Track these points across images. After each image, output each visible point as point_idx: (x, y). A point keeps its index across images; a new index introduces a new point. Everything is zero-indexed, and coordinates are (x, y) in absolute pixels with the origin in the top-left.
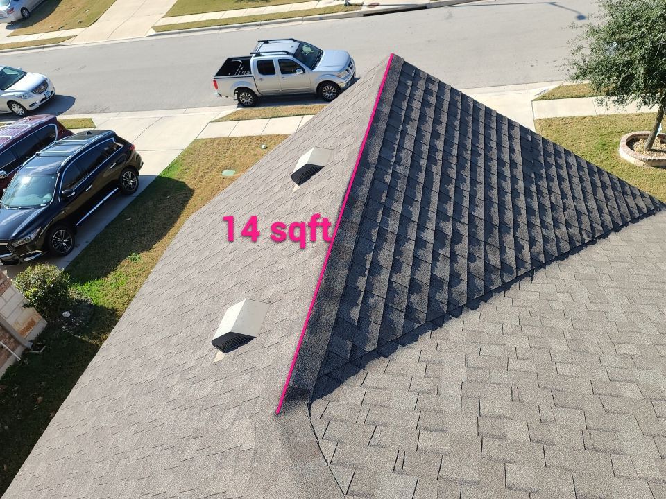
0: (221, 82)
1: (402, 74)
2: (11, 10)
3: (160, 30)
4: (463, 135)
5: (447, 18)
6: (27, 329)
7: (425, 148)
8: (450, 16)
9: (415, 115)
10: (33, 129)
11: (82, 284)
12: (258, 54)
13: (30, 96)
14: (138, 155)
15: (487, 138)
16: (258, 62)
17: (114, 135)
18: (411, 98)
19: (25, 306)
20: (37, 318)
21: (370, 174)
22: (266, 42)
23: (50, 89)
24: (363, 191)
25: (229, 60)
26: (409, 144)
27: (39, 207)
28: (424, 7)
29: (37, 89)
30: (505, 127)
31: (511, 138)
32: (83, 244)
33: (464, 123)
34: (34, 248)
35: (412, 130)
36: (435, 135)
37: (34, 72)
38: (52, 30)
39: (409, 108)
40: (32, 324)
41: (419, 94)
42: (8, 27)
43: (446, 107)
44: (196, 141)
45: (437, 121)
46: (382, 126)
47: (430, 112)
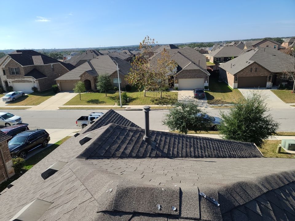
0: (78, 122)
1: (112, 112)
2: (10, 98)
3: (61, 109)
4: (120, 121)
6: (10, 173)
7: (112, 121)
9: (112, 117)
10: (20, 127)
11: (27, 166)
12: (91, 115)
13: (14, 122)
14: (49, 137)
15: (124, 122)
16: (91, 117)
17: (45, 130)
18: (112, 115)
19: (12, 166)
20: (14, 171)
21: (101, 121)
22: (94, 113)
23: (21, 121)
24: (99, 122)
25: (82, 117)
26: (109, 119)
27: (20, 145)
29: (17, 120)
30: (129, 122)
31: (129, 123)
32: (28, 158)
33: (121, 120)
34: (15, 155)
35: (110, 118)
36: (114, 119)
37: (17, 115)
38: (23, 105)
39: (111, 116)
40: (12, 172)
41: (114, 114)
42: (6, 103)
43: (118, 117)
44: (67, 137)
45: (115, 118)
46: (105, 117)
47: (115, 117)
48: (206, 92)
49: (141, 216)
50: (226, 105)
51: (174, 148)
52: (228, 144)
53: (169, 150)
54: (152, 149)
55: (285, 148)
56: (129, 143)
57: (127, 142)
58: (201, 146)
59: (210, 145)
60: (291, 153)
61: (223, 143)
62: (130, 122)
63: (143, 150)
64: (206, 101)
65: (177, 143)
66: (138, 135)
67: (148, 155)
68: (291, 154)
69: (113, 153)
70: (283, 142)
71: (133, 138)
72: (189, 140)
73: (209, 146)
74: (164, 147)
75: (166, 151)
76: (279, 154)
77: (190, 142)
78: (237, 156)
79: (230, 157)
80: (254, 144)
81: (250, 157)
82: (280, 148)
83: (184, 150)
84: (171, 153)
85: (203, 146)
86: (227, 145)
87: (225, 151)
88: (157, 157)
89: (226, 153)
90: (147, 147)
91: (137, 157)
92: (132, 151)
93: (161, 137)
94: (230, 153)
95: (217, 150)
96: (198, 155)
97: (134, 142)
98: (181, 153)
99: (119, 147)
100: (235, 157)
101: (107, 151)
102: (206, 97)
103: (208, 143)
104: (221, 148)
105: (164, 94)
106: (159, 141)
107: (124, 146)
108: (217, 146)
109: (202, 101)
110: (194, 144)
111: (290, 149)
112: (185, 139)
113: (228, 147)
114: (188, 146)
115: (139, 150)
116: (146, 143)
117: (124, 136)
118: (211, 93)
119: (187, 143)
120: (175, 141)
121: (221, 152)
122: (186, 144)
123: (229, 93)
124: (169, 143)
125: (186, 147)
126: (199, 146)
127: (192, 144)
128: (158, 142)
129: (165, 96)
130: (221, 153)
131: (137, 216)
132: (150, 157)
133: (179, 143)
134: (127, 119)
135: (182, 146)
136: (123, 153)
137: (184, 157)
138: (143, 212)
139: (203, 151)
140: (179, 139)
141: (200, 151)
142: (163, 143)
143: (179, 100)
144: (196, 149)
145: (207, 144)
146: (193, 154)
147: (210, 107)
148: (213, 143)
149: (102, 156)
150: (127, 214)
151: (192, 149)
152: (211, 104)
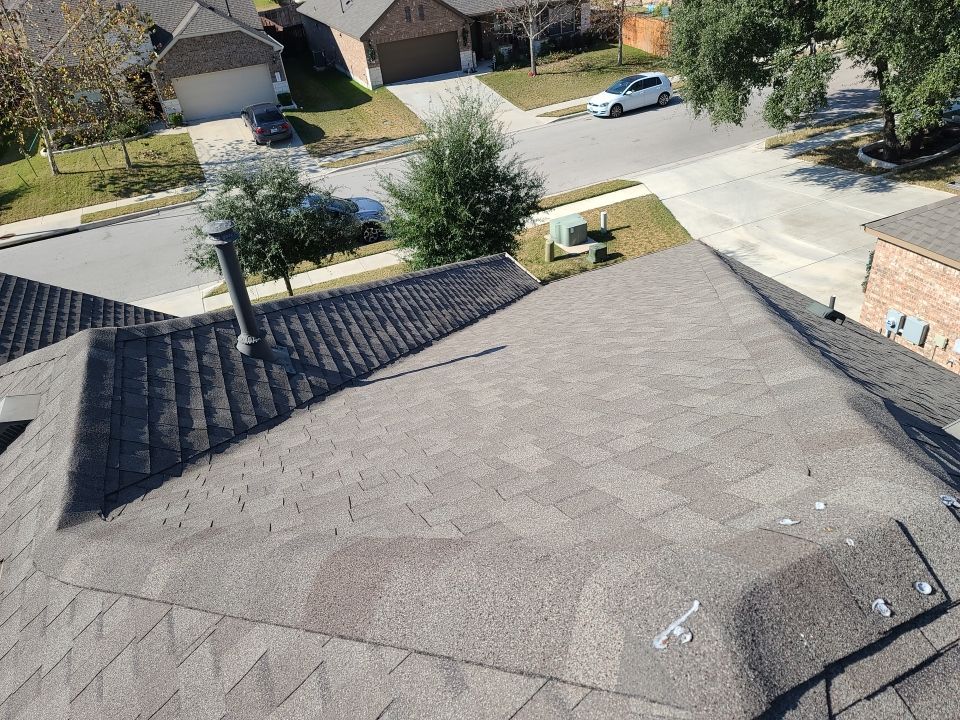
4: (26, 302)
5: (105, 238)
8: (109, 235)
15: (50, 303)
28: (76, 230)
30: (69, 295)
33: (28, 297)
48: (289, 114)
49: (847, 669)
50: (367, 149)
51: (344, 345)
52: (459, 278)
53: (337, 358)
54: (290, 376)
55: (560, 243)
56: (206, 387)
57: (196, 382)
58: (404, 309)
59: (422, 297)
60: (578, 252)
61: (446, 281)
62: (74, 293)
63: (264, 392)
64: (303, 148)
65: (341, 325)
66: (214, 342)
67: (292, 403)
68: (578, 255)
69: (178, 444)
70: (553, 229)
71: (205, 359)
72: (365, 303)
73: (422, 303)
74: (319, 357)
75: (330, 365)
76: (553, 264)
77: (374, 309)
78: (495, 306)
79: (484, 315)
80: (507, 255)
81: (520, 297)
82: (552, 246)
83: (375, 341)
84: (348, 365)
85: (409, 308)
86: (458, 280)
87: (465, 304)
88: (320, 396)
89: (469, 306)
90: (269, 374)
91: (266, 423)
92: (235, 411)
93: (288, 322)
94: (478, 304)
95: (447, 307)
96: (417, 342)
97: (219, 373)
98: (372, 353)
99: (184, 413)
100: (493, 312)
101: (151, 448)
102: (295, 135)
103: (415, 294)
104: (453, 298)
105: (137, 148)
106: (288, 337)
107: (197, 404)
108: (438, 293)
109: (291, 151)
110: (385, 310)
111: (574, 242)
112: (354, 303)
113: (463, 286)
114: (377, 324)
115: (254, 398)
116: (260, 363)
117: (171, 366)
118: (309, 118)
119: (366, 312)
120: (332, 320)
121: (457, 307)
122: (367, 318)
123: (364, 107)
124: (322, 332)
125: (374, 330)
126: (402, 313)
127: (381, 312)
128: (289, 341)
129: (142, 158)
130: (461, 312)
131: (837, 674)
132: (300, 405)
133: (346, 322)
134: (53, 289)
135: (361, 327)
136: (211, 428)
137: (388, 363)
138: (850, 651)
139: (419, 324)
140: (340, 311)
141: (410, 324)
142: (304, 340)
143: (207, 164)
144: (400, 324)
145: (414, 298)
146: (402, 345)
147: (322, 167)
148: (425, 287)
149: (151, 475)
150: (808, 689)
151: (391, 329)
152: (321, 155)
